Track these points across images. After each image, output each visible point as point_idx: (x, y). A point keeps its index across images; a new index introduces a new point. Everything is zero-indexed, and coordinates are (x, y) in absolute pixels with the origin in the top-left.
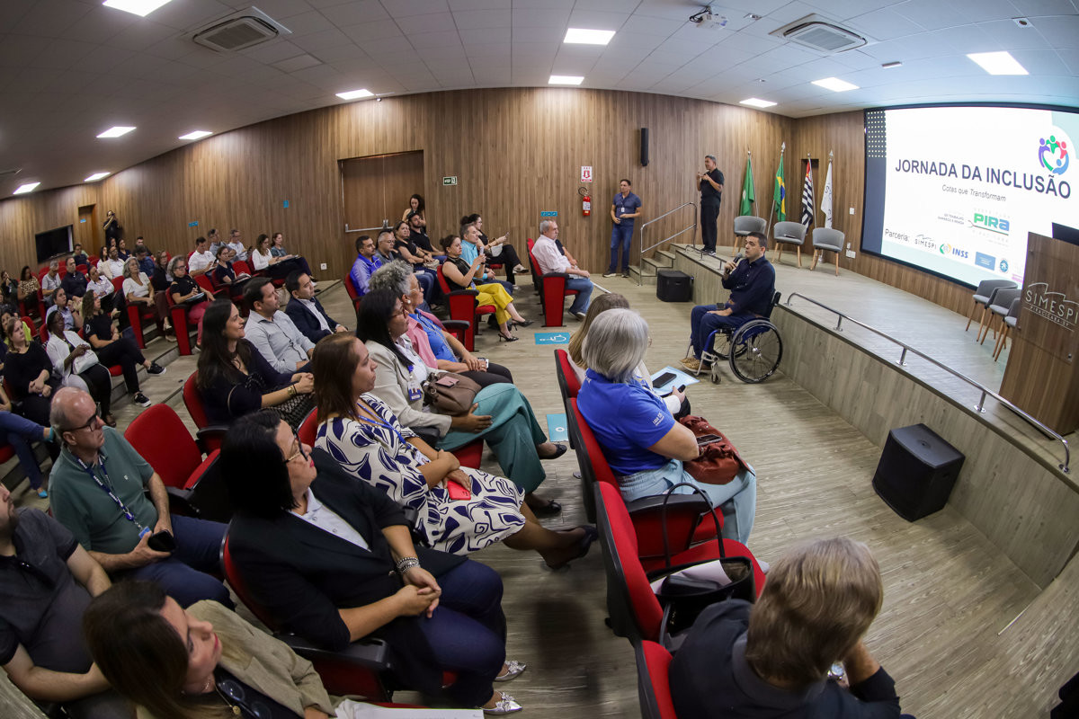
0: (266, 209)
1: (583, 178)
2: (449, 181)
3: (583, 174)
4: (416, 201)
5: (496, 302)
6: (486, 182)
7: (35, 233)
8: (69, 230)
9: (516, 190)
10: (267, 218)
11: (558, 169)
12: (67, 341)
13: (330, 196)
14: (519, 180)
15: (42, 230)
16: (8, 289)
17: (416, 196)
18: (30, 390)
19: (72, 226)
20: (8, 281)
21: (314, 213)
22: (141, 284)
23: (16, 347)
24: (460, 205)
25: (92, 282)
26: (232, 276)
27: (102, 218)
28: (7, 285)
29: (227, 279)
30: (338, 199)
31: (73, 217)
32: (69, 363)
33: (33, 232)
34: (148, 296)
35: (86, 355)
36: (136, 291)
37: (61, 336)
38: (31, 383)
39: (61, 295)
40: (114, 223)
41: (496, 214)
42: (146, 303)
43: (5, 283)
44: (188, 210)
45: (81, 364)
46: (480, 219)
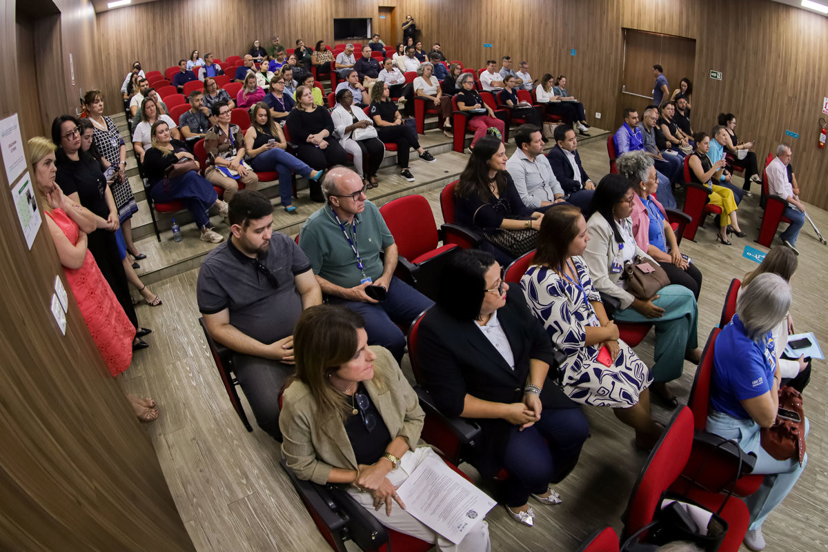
0: (555, 53)
1: (824, 109)
2: (715, 75)
3: (824, 105)
4: (686, 84)
5: (723, 206)
6: (745, 85)
7: (334, 17)
8: (368, 21)
9: (769, 101)
10: (555, 59)
11: (806, 94)
12: (352, 113)
13: (613, 56)
14: (773, 94)
15: (341, 16)
16: (302, 54)
17: (686, 80)
18: (308, 140)
19: (371, 19)
20: (302, 48)
21: (597, 68)
22: (432, 85)
23: (303, 106)
24: (722, 101)
25: (385, 70)
26: (515, 102)
27: (400, 19)
28: (301, 50)
29: (510, 102)
30: (619, 61)
31: (372, 12)
32: (350, 130)
33: (332, 16)
34: (435, 96)
35: (367, 129)
36: (425, 89)
37: (348, 107)
38: (311, 136)
39: (354, 76)
40: (413, 26)
41: (749, 118)
42: (433, 101)
43: (299, 49)
44: (484, 33)
45: (360, 134)
46: (734, 120)
